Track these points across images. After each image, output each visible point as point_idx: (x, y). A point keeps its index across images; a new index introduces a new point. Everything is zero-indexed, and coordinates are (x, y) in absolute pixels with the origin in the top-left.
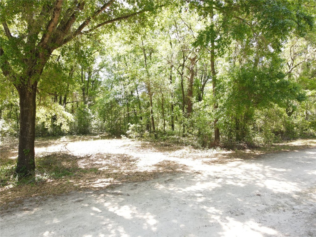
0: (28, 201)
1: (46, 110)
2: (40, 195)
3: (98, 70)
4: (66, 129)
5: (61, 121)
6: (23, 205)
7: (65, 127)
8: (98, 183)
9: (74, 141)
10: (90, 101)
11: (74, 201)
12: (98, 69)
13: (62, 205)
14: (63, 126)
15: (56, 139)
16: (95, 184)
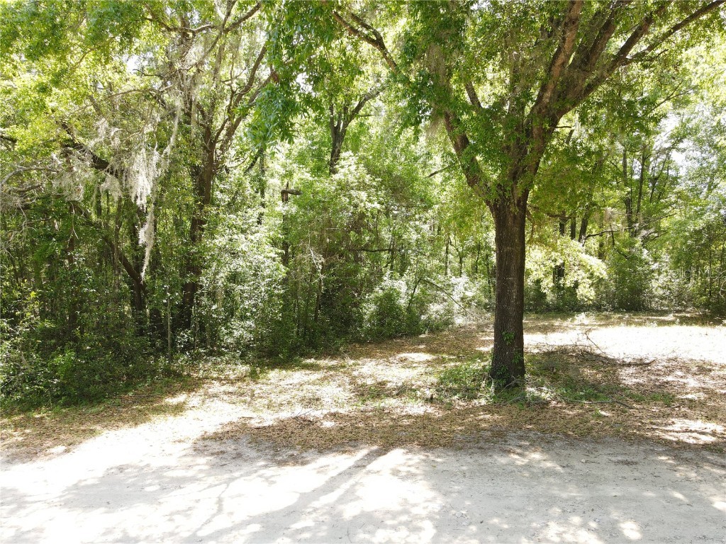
0: (514, 437)
1: (544, 253)
2: (538, 430)
3: (670, 149)
4: (588, 294)
5: (576, 277)
6: (506, 441)
7: (587, 290)
8: (677, 432)
9: (606, 325)
10: (646, 228)
11: (614, 459)
12: (667, 145)
13: (586, 462)
14: (581, 287)
15: (564, 318)
16: (667, 431)
